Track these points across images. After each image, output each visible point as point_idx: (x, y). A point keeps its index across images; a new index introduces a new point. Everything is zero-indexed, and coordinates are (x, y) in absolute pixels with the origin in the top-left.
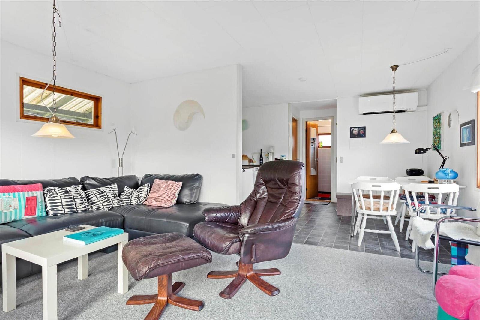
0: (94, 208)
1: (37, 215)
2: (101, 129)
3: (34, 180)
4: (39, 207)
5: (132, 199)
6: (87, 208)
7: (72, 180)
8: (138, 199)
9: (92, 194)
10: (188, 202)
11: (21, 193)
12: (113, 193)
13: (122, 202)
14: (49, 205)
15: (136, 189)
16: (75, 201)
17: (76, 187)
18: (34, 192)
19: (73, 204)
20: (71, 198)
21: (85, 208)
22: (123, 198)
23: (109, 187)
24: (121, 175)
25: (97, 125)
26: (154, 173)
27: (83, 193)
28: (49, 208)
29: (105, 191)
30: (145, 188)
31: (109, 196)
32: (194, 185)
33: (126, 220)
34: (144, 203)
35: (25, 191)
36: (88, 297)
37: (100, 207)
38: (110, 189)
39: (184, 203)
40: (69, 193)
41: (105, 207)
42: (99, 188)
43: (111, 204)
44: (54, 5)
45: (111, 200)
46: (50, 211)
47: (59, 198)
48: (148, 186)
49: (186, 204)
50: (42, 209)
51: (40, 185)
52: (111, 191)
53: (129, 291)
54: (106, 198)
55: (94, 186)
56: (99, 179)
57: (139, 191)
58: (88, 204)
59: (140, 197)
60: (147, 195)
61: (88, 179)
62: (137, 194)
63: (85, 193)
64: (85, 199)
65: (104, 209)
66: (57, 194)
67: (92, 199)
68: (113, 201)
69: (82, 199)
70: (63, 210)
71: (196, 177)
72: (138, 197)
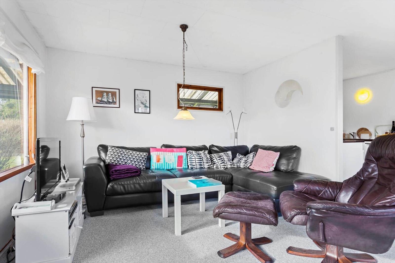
0: (215, 167)
1: (183, 167)
2: (223, 111)
3: (183, 146)
4: (184, 162)
5: (241, 163)
6: (210, 166)
7: (203, 147)
8: (245, 163)
9: (214, 157)
10: (285, 170)
11: (176, 153)
12: (227, 158)
13: (234, 165)
14: (189, 162)
15: (245, 156)
16: (203, 161)
17: (205, 152)
18: (182, 153)
19: (202, 163)
20: (201, 159)
21: (209, 166)
22: (235, 162)
23: (226, 153)
24: (236, 145)
25: (220, 108)
26: (260, 144)
27: (208, 156)
28: (189, 164)
29: (222, 156)
30: (251, 155)
31: (224, 160)
32: (291, 155)
33: (234, 178)
34: (249, 167)
35: (178, 152)
36: (201, 223)
37: (218, 166)
38: (226, 154)
39: (281, 170)
40: (200, 155)
41: (221, 167)
42: (219, 154)
43: (226, 165)
44: (184, 39)
45: (225, 163)
46: (189, 165)
47: (194, 157)
48: (253, 154)
49: (283, 172)
50: (185, 163)
51: (185, 149)
52: (226, 156)
53: (226, 227)
54: (222, 161)
55: (216, 152)
56: (220, 147)
57: (246, 158)
58: (211, 164)
59: (247, 163)
60: (252, 161)
61: (213, 147)
62: (244, 160)
63: (210, 156)
64: (210, 160)
65: (221, 169)
66: (193, 155)
67: (214, 161)
68: (227, 163)
69: (207, 160)
70: (196, 166)
71: (294, 149)
72: (245, 162)
